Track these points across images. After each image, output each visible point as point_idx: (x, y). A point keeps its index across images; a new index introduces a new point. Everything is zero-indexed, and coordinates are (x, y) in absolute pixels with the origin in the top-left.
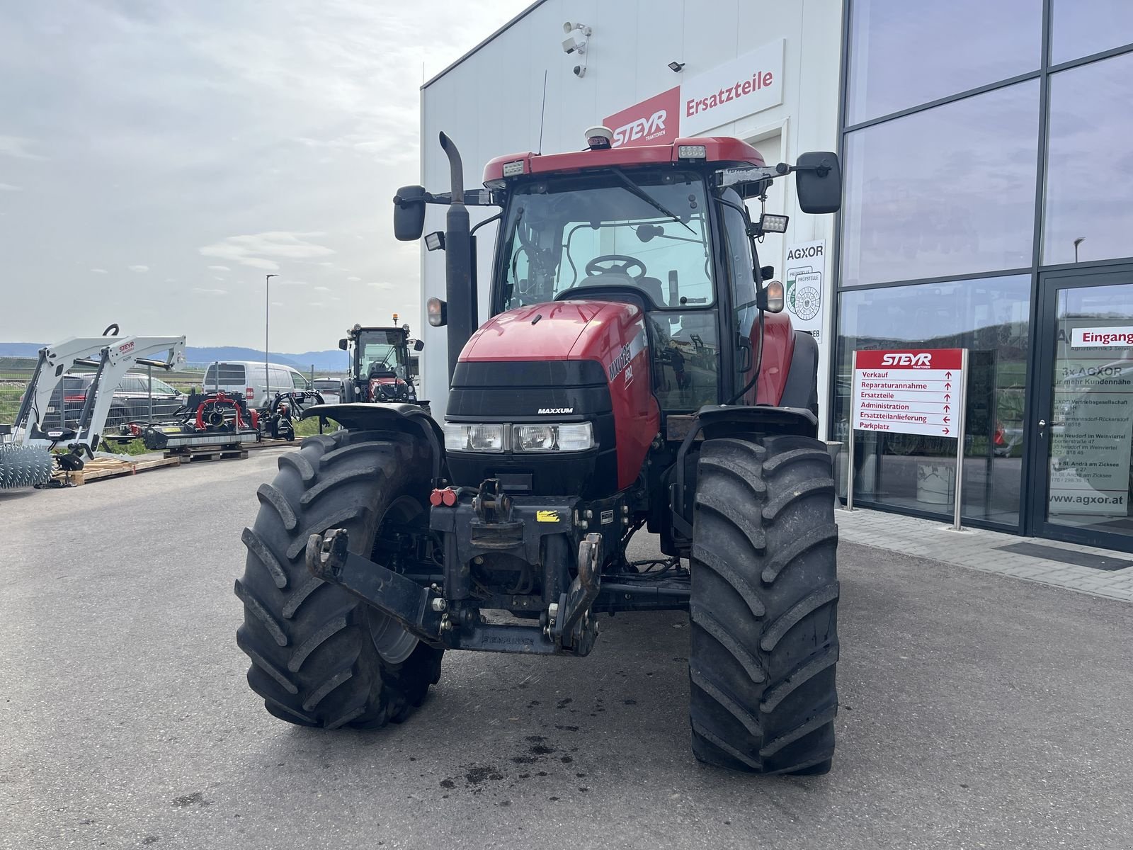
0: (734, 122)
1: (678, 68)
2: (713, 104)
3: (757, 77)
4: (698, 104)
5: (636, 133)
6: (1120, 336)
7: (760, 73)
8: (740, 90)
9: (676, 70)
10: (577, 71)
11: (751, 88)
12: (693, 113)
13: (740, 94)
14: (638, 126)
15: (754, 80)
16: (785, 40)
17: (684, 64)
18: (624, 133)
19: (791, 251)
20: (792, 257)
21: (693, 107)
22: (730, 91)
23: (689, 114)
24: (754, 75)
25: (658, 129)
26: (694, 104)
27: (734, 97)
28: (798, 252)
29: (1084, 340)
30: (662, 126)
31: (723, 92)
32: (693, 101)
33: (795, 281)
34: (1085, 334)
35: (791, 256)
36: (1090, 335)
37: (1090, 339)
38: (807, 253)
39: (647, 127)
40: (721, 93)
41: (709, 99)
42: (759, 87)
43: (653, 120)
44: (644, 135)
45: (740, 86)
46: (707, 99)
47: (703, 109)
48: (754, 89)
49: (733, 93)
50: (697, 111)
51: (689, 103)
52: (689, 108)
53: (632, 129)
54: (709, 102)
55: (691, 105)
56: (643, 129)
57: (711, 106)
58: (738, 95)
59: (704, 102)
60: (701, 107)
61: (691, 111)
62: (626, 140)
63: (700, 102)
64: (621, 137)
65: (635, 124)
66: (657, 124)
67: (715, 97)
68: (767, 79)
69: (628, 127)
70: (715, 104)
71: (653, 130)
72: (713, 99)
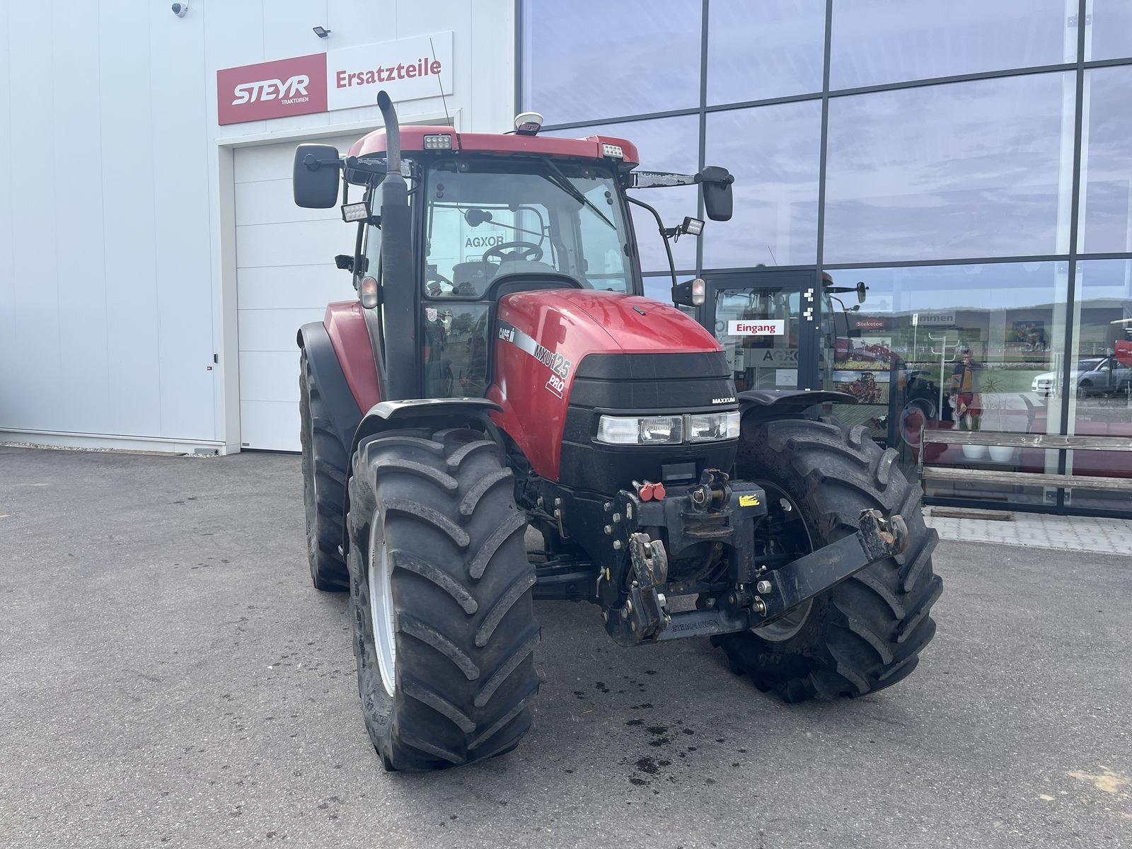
0: (397, 102)
1: (323, 34)
2: (370, 80)
3: (423, 63)
4: (351, 77)
5: (268, 94)
6: (765, 327)
7: (426, 60)
8: (403, 72)
9: (321, 36)
10: (176, 9)
11: (417, 72)
12: (345, 85)
13: (403, 77)
14: (270, 86)
15: (420, 65)
16: (453, 33)
17: (330, 31)
18: (250, 91)
19: (469, 240)
20: (471, 244)
21: (344, 79)
22: (391, 70)
23: (339, 86)
24: (420, 60)
25: (298, 94)
26: (346, 75)
27: (397, 78)
28: (477, 240)
29: (738, 330)
30: (304, 92)
31: (383, 71)
32: (344, 72)
34: (738, 325)
35: (469, 243)
36: (742, 326)
37: (742, 329)
38: (487, 242)
39: (283, 89)
40: (380, 71)
41: (365, 74)
42: (426, 74)
43: (291, 85)
44: (280, 98)
45: (403, 68)
46: (362, 74)
47: (358, 84)
48: (420, 75)
49: (395, 74)
50: (350, 85)
51: (339, 74)
52: (339, 79)
53: (261, 88)
54: (365, 77)
55: (342, 76)
56: (277, 91)
57: (368, 82)
58: (401, 77)
59: (359, 78)
60: (355, 80)
61: (342, 83)
62: (253, 99)
63: (354, 75)
64: (246, 95)
65: (265, 83)
66: (297, 89)
67: (372, 73)
68: (435, 68)
69: (256, 85)
70: (374, 81)
71: (291, 94)
72: (370, 75)
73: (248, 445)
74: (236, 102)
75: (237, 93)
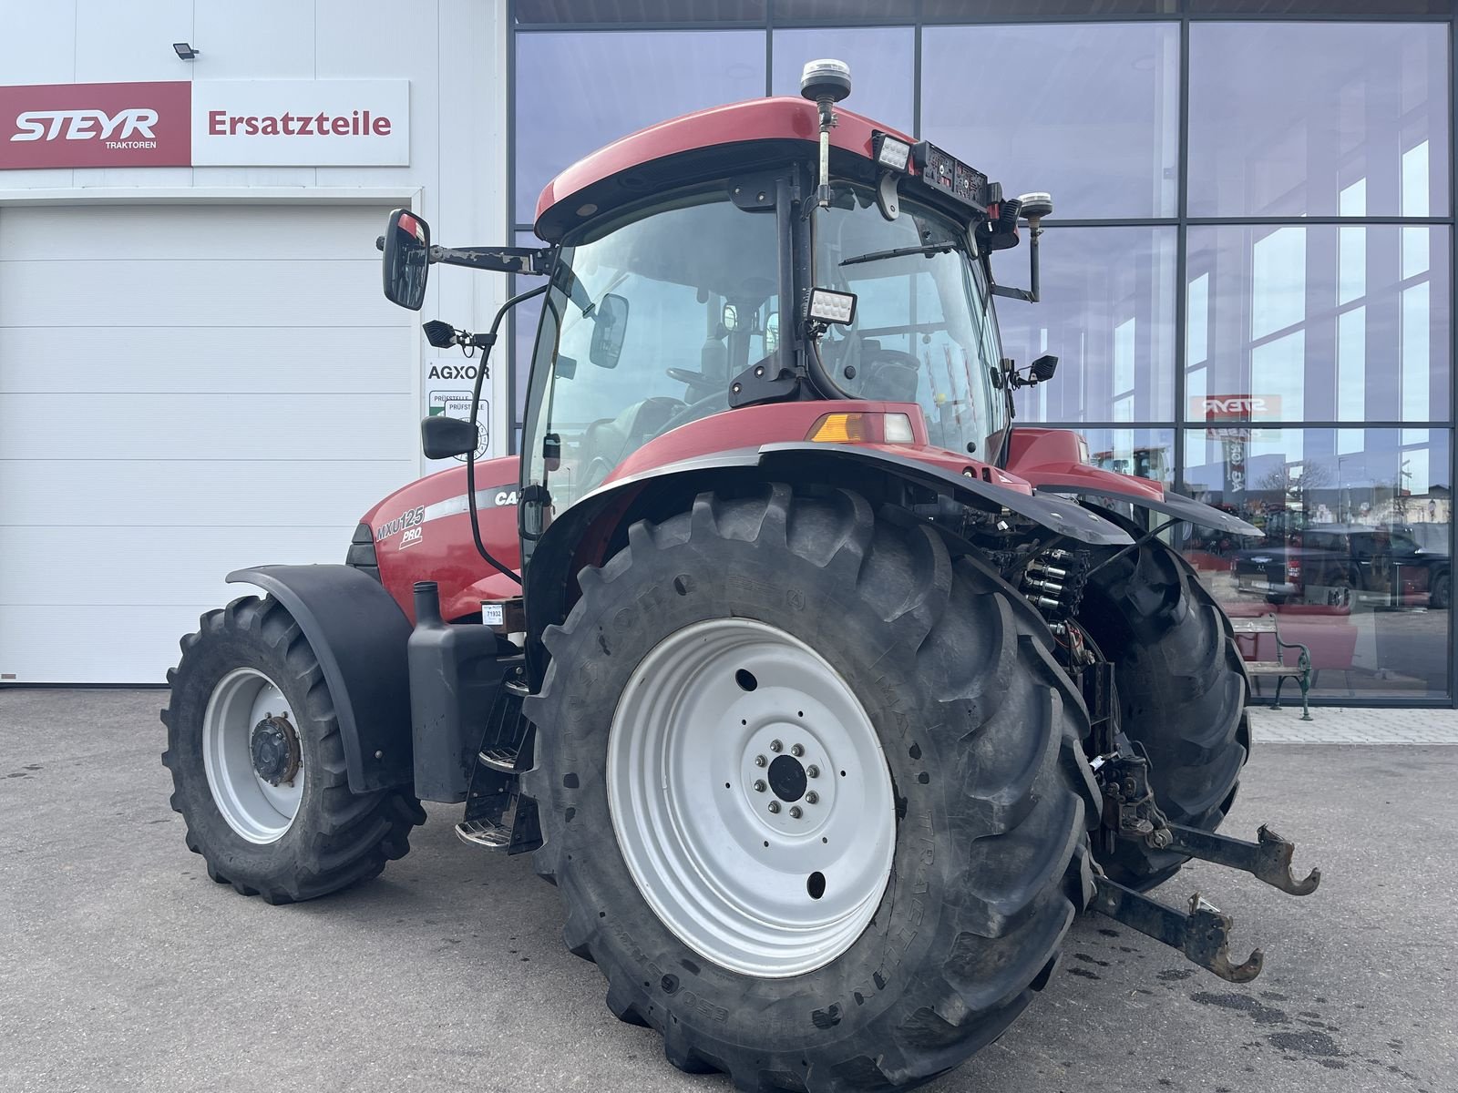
0: (316, 167)
1: (186, 53)
2: (269, 129)
3: (361, 117)
4: (234, 122)
5: (80, 130)
7: (366, 114)
8: (327, 126)
9: (182, 56)
11: (351, 129)
12: (224, 132)
13: (327, 132)
14: (84, 119)
15: (356, 120)
16: (410, 83)
17: (197, 52)
18: (45, 122)
19: (434, 368)
20: (437, 375)
21: (223, 122)
22: (307, 121)
23: (213, 131)
25: (136, 134)
26: (227, 118)
27: (316, 131)
28: (447, 370)
30: (148, 134)
31: (292, 119)
32: (223, 113)
33: (444, 409)
35: (434, 373)
38: (463, 373)
39: (108, 127)
40: (286, 119)
41: (260, 120)
42: (366, 132)
43: (125, 120)
44: (102, 138)
45: (327, 119)
46: (256, 120)
47: (247, 132)
48: (356, 132)
49: (313, 126)
50: (233, 132)
51: (213, 114)
52: (213, 122)
53: (67, 122)
54: (260, 125)
55: (218, 118)
56: (97, 127)
57: (265, 131)
58: (322, 131)
59: (249, 122)
60: (242, 127)
61: (219, 127)
62: (52, 135)
63: (241, 120)
64: (40, 129)
65: (77, 115)
66: (135, 129)
67: (274, 121)
68: (382, 126)
69: (58, 117)
70: (275, 132)
71: (126, 133)
72: (269, 122)
73: (13, 676)
74: (17, 138)
75: (21, 122)
